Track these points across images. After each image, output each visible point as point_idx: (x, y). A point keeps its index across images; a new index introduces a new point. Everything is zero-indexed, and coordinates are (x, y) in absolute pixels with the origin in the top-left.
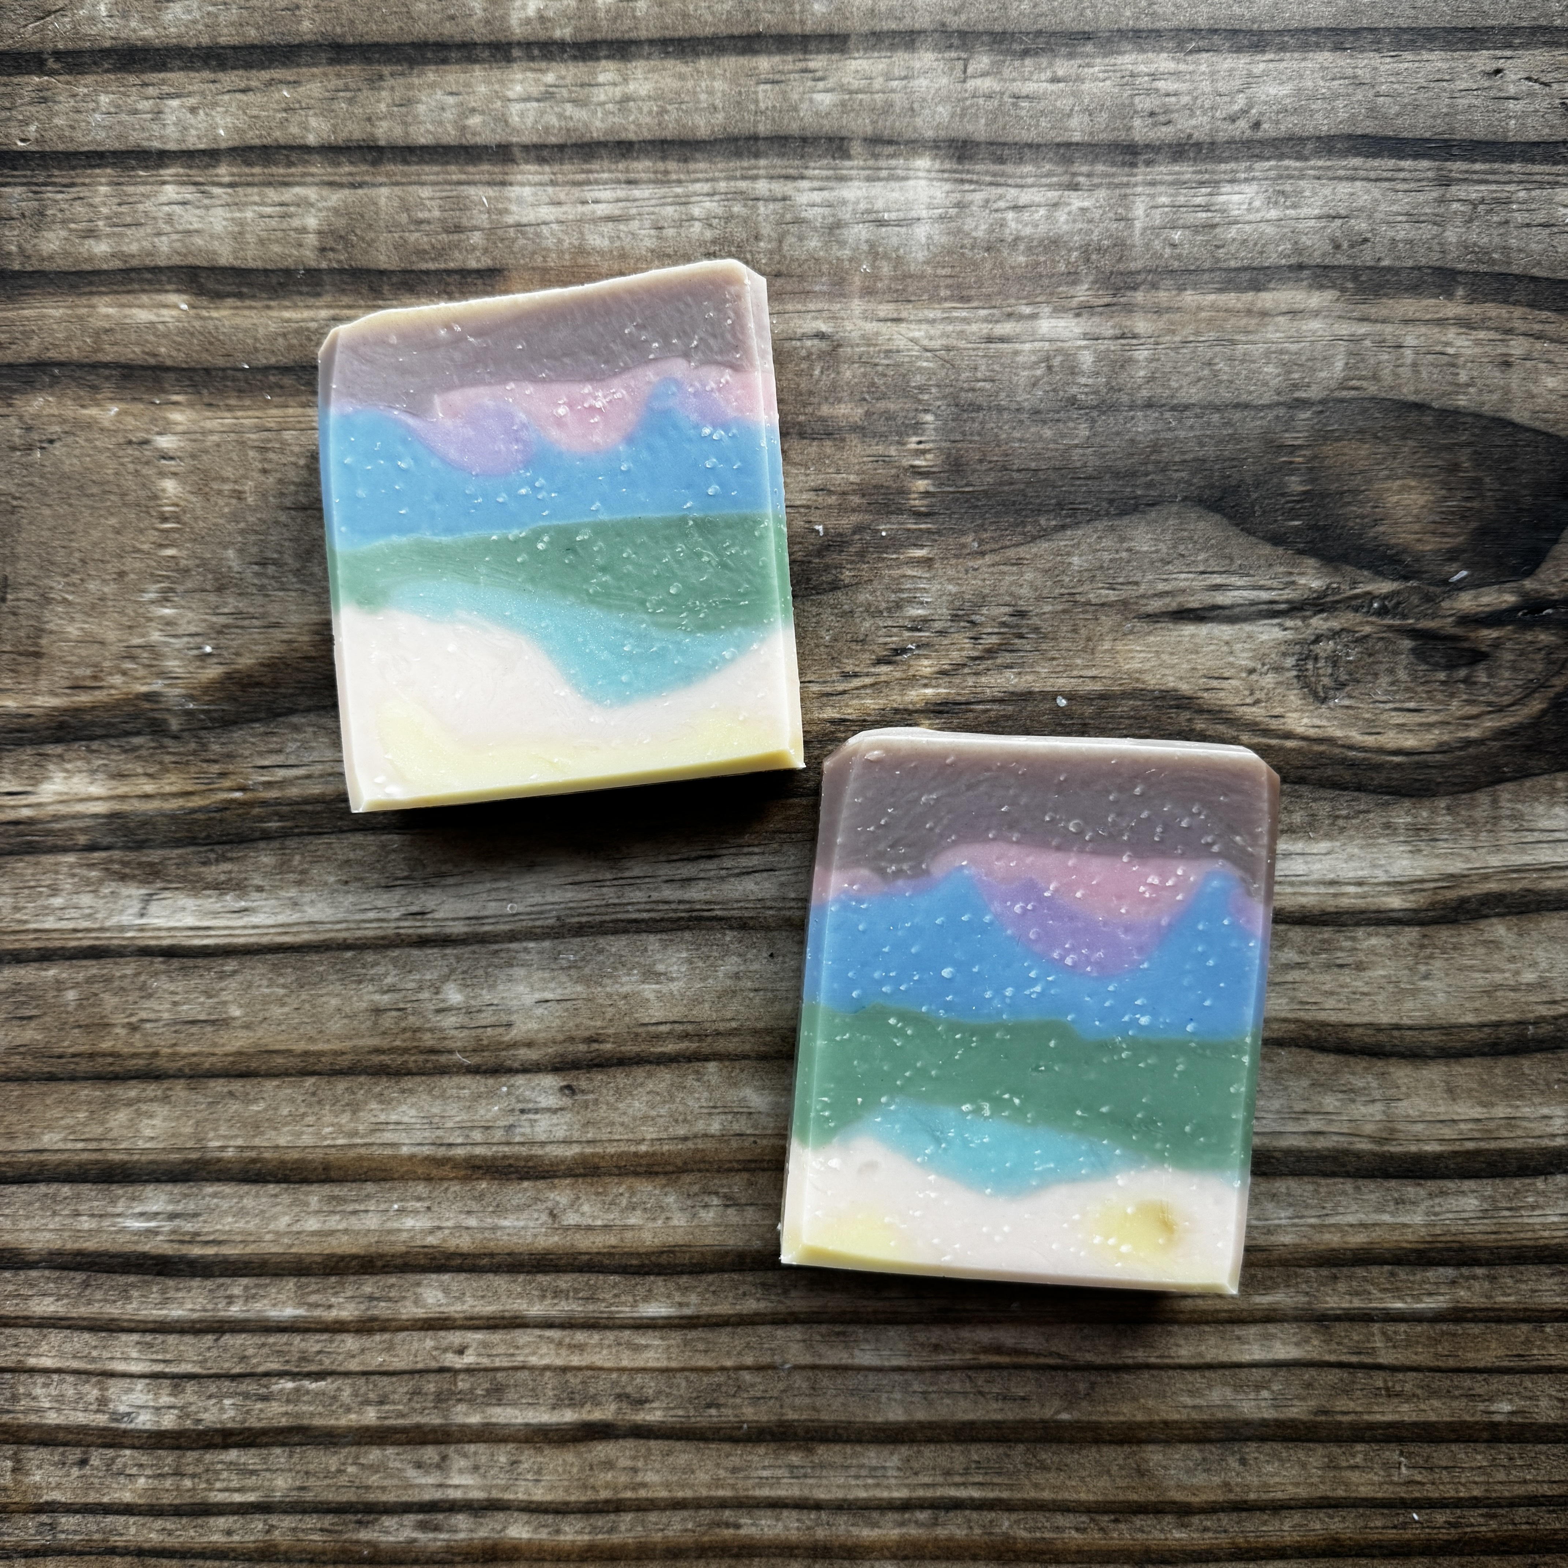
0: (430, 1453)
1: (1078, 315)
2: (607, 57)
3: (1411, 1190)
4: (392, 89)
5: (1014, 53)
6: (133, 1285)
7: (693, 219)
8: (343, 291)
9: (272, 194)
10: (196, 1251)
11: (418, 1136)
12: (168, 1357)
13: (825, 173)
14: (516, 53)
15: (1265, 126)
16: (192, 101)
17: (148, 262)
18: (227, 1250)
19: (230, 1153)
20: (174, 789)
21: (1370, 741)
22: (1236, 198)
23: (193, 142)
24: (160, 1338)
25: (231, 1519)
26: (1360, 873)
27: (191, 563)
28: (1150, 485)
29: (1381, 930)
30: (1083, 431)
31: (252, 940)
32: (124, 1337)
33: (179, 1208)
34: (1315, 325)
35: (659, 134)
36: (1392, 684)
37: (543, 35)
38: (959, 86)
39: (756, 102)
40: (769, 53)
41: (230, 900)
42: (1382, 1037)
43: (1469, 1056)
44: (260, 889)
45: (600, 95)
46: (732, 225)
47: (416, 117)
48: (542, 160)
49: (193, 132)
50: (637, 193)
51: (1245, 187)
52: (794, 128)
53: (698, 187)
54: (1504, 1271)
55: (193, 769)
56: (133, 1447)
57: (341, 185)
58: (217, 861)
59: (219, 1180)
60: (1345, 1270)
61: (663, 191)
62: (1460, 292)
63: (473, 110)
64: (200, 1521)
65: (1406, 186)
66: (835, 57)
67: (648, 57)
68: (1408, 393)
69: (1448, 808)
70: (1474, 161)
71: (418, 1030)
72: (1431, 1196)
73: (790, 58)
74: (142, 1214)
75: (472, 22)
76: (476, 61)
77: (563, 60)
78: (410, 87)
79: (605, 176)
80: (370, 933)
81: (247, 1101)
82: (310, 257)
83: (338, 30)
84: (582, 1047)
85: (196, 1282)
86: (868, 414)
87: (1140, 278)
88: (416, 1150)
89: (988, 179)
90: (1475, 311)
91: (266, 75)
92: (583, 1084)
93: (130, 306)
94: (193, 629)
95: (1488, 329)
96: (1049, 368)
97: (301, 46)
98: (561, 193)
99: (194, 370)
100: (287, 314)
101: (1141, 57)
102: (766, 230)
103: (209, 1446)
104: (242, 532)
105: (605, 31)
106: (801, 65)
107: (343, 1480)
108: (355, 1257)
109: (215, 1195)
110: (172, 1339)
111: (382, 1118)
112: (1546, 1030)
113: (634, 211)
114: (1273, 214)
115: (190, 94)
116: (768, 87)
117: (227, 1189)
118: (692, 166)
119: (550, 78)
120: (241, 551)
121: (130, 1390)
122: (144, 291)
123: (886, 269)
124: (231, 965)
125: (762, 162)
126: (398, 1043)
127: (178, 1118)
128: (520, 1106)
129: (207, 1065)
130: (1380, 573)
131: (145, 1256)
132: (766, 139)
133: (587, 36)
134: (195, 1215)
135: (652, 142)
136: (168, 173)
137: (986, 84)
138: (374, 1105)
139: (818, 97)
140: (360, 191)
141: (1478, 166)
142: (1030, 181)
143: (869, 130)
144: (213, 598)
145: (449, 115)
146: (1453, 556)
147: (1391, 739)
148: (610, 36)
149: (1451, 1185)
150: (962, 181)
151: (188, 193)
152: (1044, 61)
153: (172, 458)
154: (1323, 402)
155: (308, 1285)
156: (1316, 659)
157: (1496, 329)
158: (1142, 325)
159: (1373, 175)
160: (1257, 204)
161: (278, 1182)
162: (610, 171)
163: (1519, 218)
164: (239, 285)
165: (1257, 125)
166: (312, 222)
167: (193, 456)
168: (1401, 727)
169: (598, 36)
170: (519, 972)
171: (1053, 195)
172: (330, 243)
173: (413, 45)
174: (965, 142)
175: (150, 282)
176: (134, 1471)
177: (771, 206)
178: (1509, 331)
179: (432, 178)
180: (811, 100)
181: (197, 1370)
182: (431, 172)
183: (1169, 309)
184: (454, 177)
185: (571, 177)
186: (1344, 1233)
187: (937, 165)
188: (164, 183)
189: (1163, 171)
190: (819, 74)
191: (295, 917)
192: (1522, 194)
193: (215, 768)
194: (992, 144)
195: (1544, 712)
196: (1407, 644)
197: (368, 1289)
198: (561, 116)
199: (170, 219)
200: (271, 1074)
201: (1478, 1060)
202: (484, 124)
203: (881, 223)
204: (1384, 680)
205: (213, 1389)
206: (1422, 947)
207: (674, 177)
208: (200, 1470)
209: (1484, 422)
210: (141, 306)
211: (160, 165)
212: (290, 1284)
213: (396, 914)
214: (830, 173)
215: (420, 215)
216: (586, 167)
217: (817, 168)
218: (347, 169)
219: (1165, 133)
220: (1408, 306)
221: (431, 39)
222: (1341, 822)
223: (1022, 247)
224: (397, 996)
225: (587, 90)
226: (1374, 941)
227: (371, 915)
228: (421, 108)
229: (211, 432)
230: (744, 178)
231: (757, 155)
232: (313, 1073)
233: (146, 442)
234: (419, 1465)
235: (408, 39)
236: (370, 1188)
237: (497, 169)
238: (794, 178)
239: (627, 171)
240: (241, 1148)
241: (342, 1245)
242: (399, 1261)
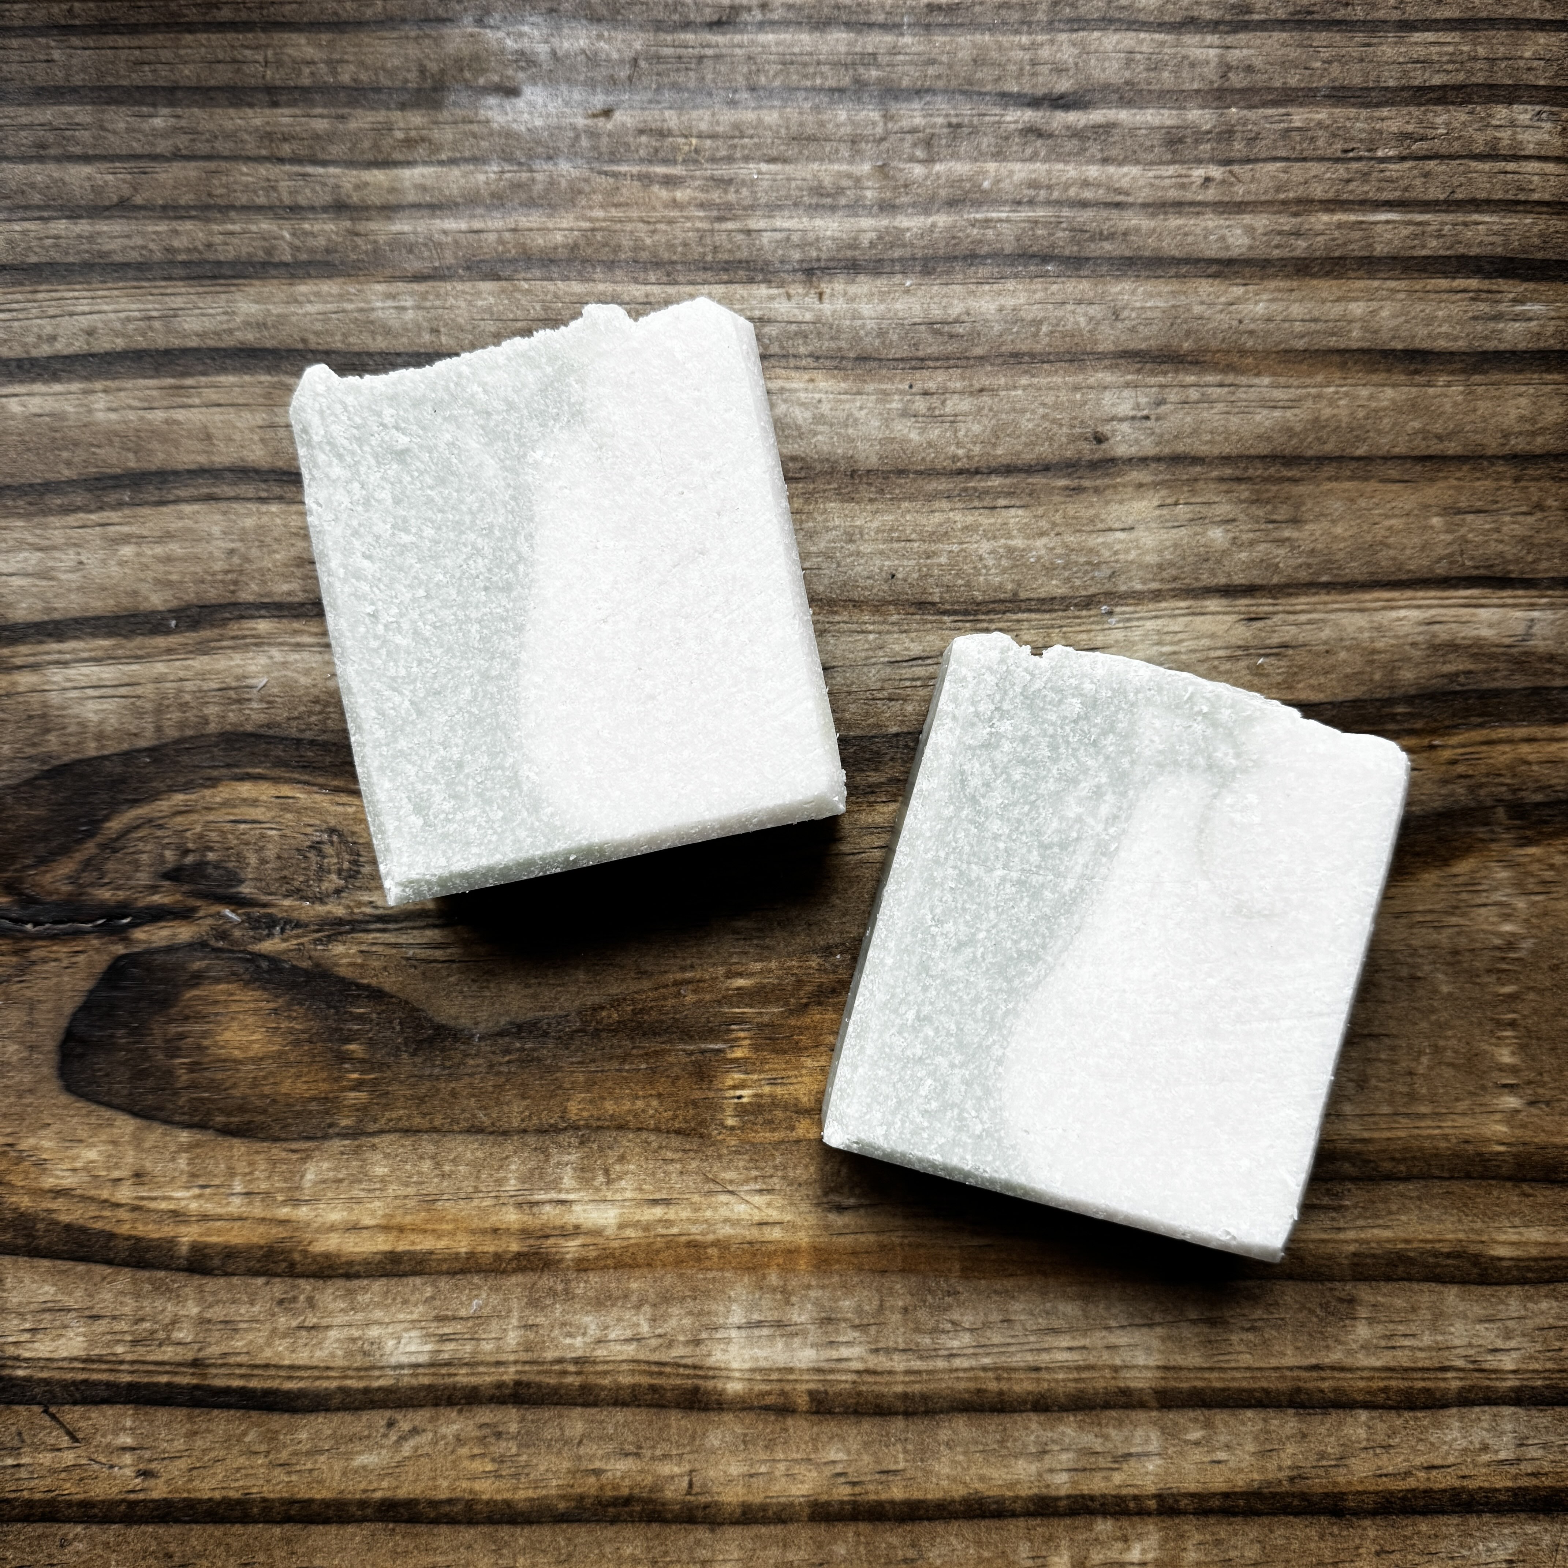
0: (1237, 80)
1: (577, 1227)
2: (1058, 1499)
3: (250, 337)
4: (1280, 1469)
5: (640, 1500)
6: (1540, 249)
7: (971, 1330)
8: (1331, 1257)
9: (1403, 1359)
10: (1474, 283)
11: (1253, 394)
12: (1502, 177)
13: (838, 1377)
14: (1152, 1504)
15: (383, 1423)
16: (1485, 1458)
17: (1531, 1290)
18: (1444, 283)
19: (1442, 379)
20: (1501, 748)
21: (286, 790)
22: (413, 1348)
23: (1485, 1414)
24: (1510, 196)
25: (1438, 15)
26: (297, 656)
27: (1486, 979)
28: (507, 1052)
29: (277, 599)
30: (573, 1107)
31: (1421, 594)
32: (1547, 197)
33: (1492, 325)
34: (336, 1216)
35: (1006, 1420)
36: (262, 848)
37: (1125, 1523)
38: (697, 1466)
39: (905, 1451)
40: (892, 1502)
41: (1443, 633)
42: (277, 490)
43: (189, 472)
44: (1414, 644)
45: (1066, 1458)
46: (931, 1324)
47: (1256, 1438)
48: (1126, 1392)
49: (1485, 1425)
50: (1031, 1358)
51: (405, 1360)
52: (866, 1425)
53: (966, 1363)
54: (158, 256)
55: (1483, 769)
56: (1536, 87)
57: (1333, 1368)
58: (1457, 674)
59: (1452, 353)
60: (319, 257)
61: (1002, 1360)
62: (184, 1250)
63: (1197, 1443)
64: (1470, 14)
65: (239, 1359)
66: (824, 1498)
67: (1016, 1498)
68: (239, 1147)
69: (207, 722)
70: (168, 1384)
71: (1253, 502)
72: (230, 331)
73: (872, 1497)
74: (1530, 319)
75: (1197, 1537)
76: (1192, 1495)
77: (1104, 1496)
78: (1263, 1469)
79: (1061, 1376)
80: (1303, 599)
81: (1424, 433)
82: (1364, 1292)
83: (1336, 1530)
84: (1086, 483)
85: (1474, 251)
86: (792, 1128)
87: (514, 1264)
88: (1256, 381)
89: (668, 1370)
90: (167, 1231)
91: (1411, 1483)
92: (1086, 447)
93: (1547, 1244)
94: (1483, 911)
95: (156, 1211)
96: (607, 1172)
97: (1373, 1513)
98: (1106, 1358)
99: (1482, 1177)
100: (1387, 1234)
101: (507, 1495)
102: (896, 1317)
103: (1458, 88)
104: (1433, 1011)
105: (1059, 1526)
106: (857, 1489)
107: (1325, 54)
108: (1313, 276)
109: (1456, 339)
110: (1499, 195)
111: (1289, 414)
112: (112, 497)
113: (1032, 1339)
114: (374, 1332)
115: (1488, 1464)
116: (893, 1467)
117: (1442, 344)
118: (972, 1385)
119: (1118, 1478)
120: (1435, 991)
121: (1540, 143)
122: (1536, 1260)
123: (773, 1278)
124: (1441, 569)
125: (899, 1389)
126: (1274, 488)
127: (1493, 415)
128: (1148, 424)
129: (1465, 468)
130: (273, 960)
131: (1526, 279)
132: (896, 1413)
133: (1079, 1521)
134: (1475, 318)
135: (1014, 1410)
136: (1511, 1382)
137: (667, 1469)
138: (1298, 427)
139: (841, 1456)
140: (1313, 1361)
141: (164, 1379)
142: (625, 1367)
143: (790, 1422)
144: (1463, 941)
145: (1223, 1438)
146: (197, 979)
147: (266, 791)
148: (1056, 1521)
149: (211, 343)
150: (695, 1367)
151: (1491, 1362)
152: (609, 1493)
153: (1505, 1086)
154: (326, 1137)
155: (1362, 248)
156: (339, 872)
157: (149, 1211)
158: (511, 1217)
159: (273, 1372)
160: (391, 1343)
161: (1393, 351)
162: (1057, 1381)
163: (123, 1326)
164: (1438, 1265)
165: (391, 1424)
166: (1363, 1331)
167: (1484, 1088)
168: (254, 803)
169: (1068, 1521)
170: (1151, 559)
171: (601, 1353)
172: (1343, 1307)
173: (1258, 1513)
174: (691, 1408)
175: (1529, 1269)
176: (1535, 64)
177: (891, 1344)
178: (135, 1209)
179: (1238, 1375)
180: (849, 1453)
181: (1473, 164)
182: (1241, 1381)
183: (484, 1232)
184: (1216, 1375)
185: (1096, 1375)
186: (318, 294)
187: (720, 1385)
188: (1514, 1372)
189: (486, 1378)
190: (842, 1480)
191: (1378, 617)
192: (119, 1349)
193: (1461, 769)
194: (662, 1406)
195: (107, 818)
196: (246, 890)
197: (1302, 244)
198: (1106, 1437)
199: (1508, 1335)
200: (1402, 458)
201: (180, 467)
202: (1186, 1430)
203: (779, 1325)
204: (271, 852)
205: (1456, 145)
206: (235, 582)
207: (990, 1374)
208: (1469, 65)
209: (162, 1114)
210: (1538, 1244)
211: (1517, 1390)
212: (1380, 250)
213: (1277, 619)
214: (830, 1377)
215: (1250, 1336)
216: (1082, 1385)
217: (844, 1380)
218: (1325, 1385)
219: (486, 1415)
220: (238, 1236)
221: (1239, 1519)
222: (318, 708)
223: (634, 1298)
224: (1276, 535)
225: (1080, 1465)
226: (286, 587)
227: (1303, 618)
228: (1251, 1447)
229: (1464, 1114)
230: (919, 1372)
231: (905, 1396)
232: (1359, 459)
233: (1531, 1103)
234: (1250, 69)
235: (1266, 1520)
236: (1301, 344)
237: (1173, 1384)
238: (868, 1371)
239: (1038, 1380)
240: (1429, 384)
241: (1327, 287)
242: (1271, 271)
